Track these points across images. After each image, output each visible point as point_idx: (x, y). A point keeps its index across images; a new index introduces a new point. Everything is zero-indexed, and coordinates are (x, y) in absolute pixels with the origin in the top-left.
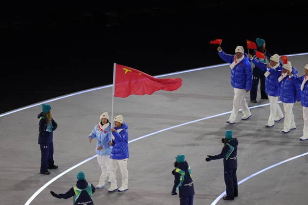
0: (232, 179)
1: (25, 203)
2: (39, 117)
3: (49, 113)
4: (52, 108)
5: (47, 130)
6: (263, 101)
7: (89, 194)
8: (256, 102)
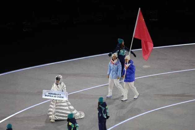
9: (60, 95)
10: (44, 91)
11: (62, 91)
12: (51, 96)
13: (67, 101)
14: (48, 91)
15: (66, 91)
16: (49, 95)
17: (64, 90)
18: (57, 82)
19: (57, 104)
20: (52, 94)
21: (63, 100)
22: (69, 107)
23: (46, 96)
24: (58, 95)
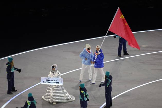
0: (110, 97)
1: (1, 107)
2: (7, 65)
3: (12, 62)
4: (13, 59)
5: (11, 71)
6: (124, 56)
7: (35, 104)
8: (121, 56)
9: (56, 81)
10: (42, 78)
11: (57, 77)
12: (48, 82)
13: (61, 86)
14: (46, 78)
15: (61, 77)
16: (47, 81)
17: (59, 76)
18: (53, 70)
19: (54, 88)
20: (49, 80)
21: (59, 85)
22: (63, 91)
23: (44, 82)
24: (54, 81)
